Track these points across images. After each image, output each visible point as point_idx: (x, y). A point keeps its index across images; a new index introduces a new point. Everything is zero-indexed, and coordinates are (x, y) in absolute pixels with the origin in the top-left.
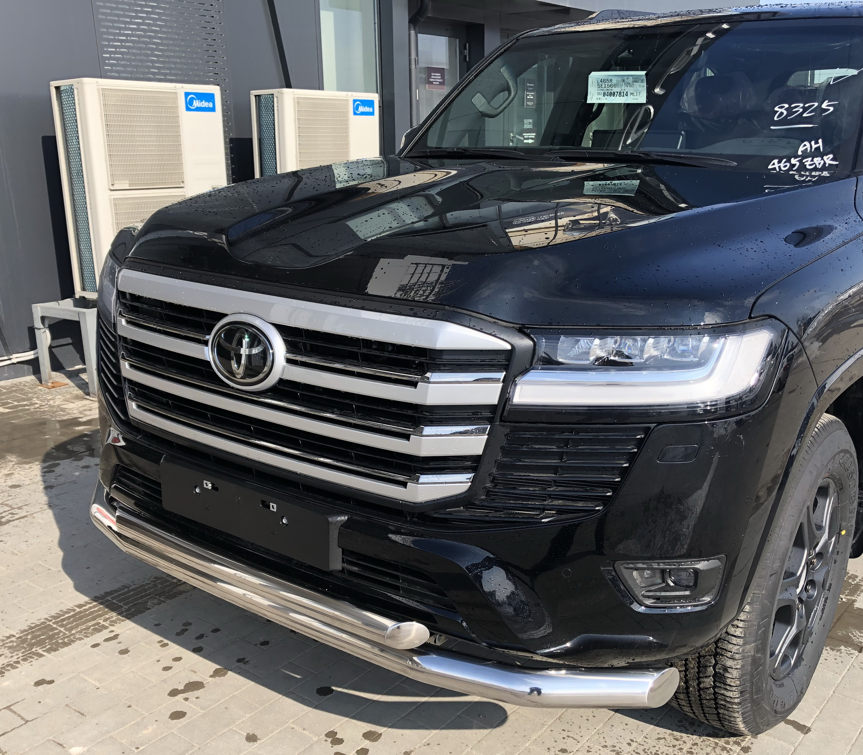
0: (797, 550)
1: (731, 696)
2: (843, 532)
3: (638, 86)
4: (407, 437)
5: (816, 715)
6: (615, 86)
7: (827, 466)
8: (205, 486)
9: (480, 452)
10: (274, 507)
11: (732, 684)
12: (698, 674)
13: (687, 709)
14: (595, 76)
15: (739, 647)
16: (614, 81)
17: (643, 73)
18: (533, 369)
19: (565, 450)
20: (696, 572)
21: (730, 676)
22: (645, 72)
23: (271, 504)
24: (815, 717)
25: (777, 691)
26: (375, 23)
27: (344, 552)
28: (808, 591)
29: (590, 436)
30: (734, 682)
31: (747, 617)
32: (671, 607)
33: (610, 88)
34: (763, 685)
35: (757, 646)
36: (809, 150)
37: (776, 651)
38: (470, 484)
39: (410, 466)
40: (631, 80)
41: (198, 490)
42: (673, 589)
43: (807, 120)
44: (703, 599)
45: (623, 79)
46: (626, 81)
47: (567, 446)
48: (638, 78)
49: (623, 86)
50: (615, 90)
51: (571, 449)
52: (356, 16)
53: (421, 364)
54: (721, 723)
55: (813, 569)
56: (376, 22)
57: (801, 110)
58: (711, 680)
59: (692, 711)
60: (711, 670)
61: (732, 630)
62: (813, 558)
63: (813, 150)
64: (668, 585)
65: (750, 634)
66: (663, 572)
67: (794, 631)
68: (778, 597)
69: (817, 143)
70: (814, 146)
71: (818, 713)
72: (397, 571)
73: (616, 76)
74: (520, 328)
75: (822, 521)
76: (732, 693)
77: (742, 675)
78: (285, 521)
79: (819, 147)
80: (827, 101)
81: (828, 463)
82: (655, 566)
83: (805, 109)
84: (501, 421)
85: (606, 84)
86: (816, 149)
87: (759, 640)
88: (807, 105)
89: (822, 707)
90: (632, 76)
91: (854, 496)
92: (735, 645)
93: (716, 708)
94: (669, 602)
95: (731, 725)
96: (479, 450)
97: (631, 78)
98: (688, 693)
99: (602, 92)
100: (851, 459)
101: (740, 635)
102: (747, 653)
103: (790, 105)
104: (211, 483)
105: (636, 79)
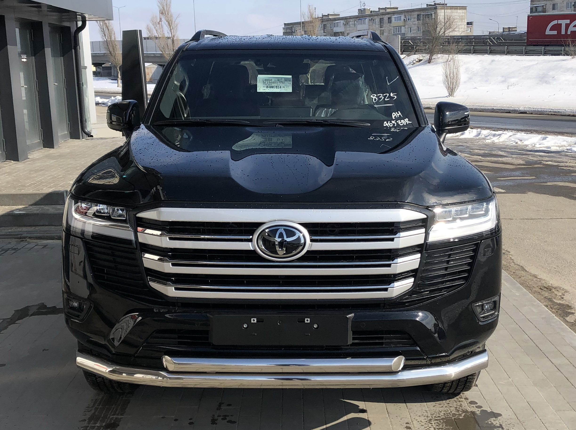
3: (287, 84)
6: (274, 83)
8: (252, 321)
9: (417, 267)
10: (307, 320)
14: (261, 77)
16: (273, 80)
20: (495, 302)
22: (292, 76)
27: (354, 333)
33: (271, 84)
36: (397, 117)
38: (413, 283)
43: (388, 102)
45: (279, 79)
48: (288, 79)
49: (278, 83)
50: (273, 85)
69: (398, 113)
72: (382, 334)
73: (274, 77)
74: (427, 208)
78: (315, 326)
79: (400, 115)
80: (392, 93)
84: (426, 250)
85: (268, 82)
88: (384, 95)
97: (284, 79)
99: (266, 86)
103: (377, 95)
104: (256, 319)
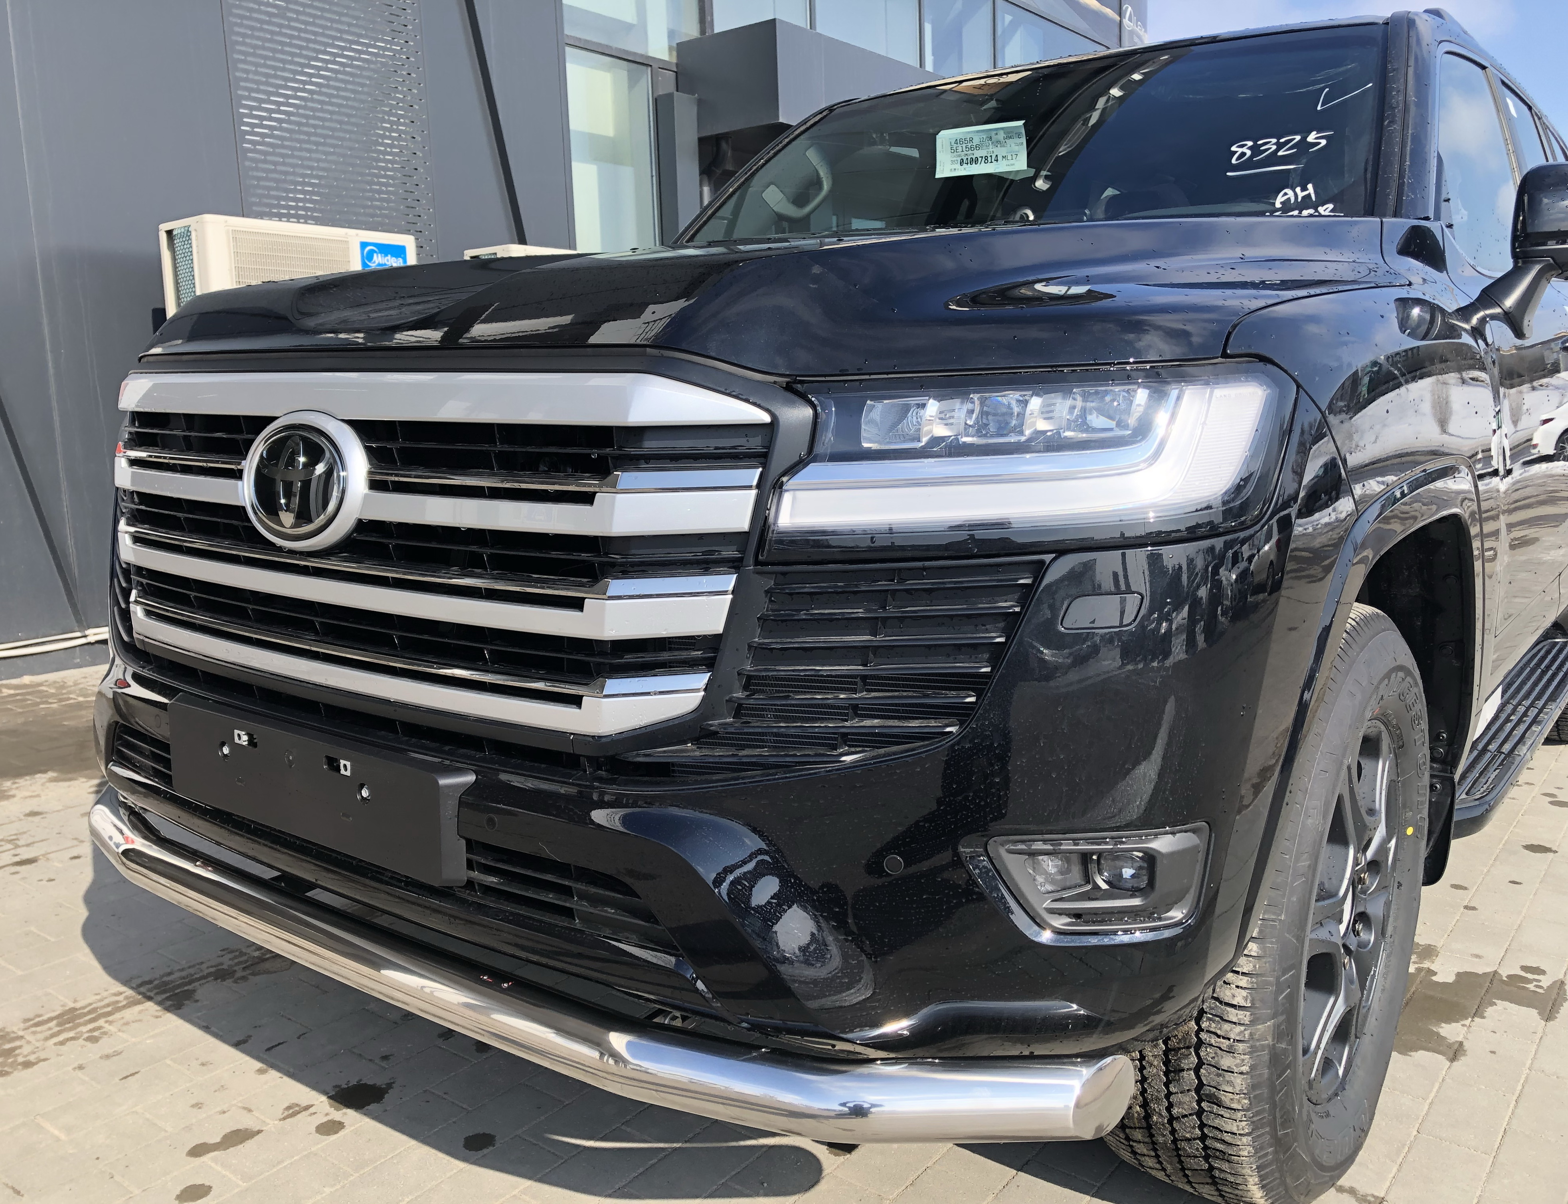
0: (1338, 849)
1: (1235, 1130)
2: (1410, 831)
3: (1013, 145)
4: (577, 604)
5: (1392, 1175)
6: (978, 147)
7: (1377, 687)
8: (237, 740)
9: (719, 628)
10: (346, 767)
11: (1235, 1106)
12: (1167, 1087)
13: (1150, 1162)
14: (945, 138)
15: (1242, 1028)
16: (976, 141)
17: (1021, 123)
18: (815, 460)
19: (881, 614)
20: (1150, 859)
21: (1230, 1089)
22: (1023, 122)
23: (342, 762)
24: (1390, 1180)
25: (1318, 1124)
26: (652, 176)
27: (471, 845)
28: (1358, 934)
29: (927, 583)
30: (1239, 1102)
31: (1255, 966)
32: (1106, 933)
33: (970, 152)
34: (1294, 1109)
35: (1279, 1026)
36: (1293, 201)
37: (1311, 1043)
38: (702, 693)
39: (588, 663)
40: (1001, 135)
41: (226, 750)
42: (1107, 896)
43: (1285, 160)
44: (1170, 914)
45: (990, 136)
46: (994, 138)
47: (884, 608)
48: (1012, 132)
49: (991, 146)
50: (977, 153)
51: (891, 611)
52: (627, 173)
53: (602, 459)
54: (1218, 1190)
55: (1364, 892)
56: (654, 174)
57: (1274, 147)
58: (1193, 1097)
59: (1158, 1166)
60: (1189, 1077)
61: (1226, 994)
62: (1362, 870)
63: (1299, 200)
64: (1096, 887)
65: (1262, 1001)
66: (1085, 858)
67: (1340, 1008)
68: (1310, 935)
69: (1304, 189)
70: (1301, 194)
71: (1395, 1170)
72: (569, 877)
73: (979, 131)
74: (788, 383)
75: (1374, 801)
76: (1235, 1124)
77: (1254, 1087)
78: (365, 793)
79: (1309, 194)
80: (1315, 133)
81: (1380, 683)
82: (1067, 846)
83: (1280, 146)
84: (757, 563)
85: (964, 146)
86: (1303, 198)
87: (1282, 1014)
88: (1282, 140)
89: (1401, 1160)
90: (1002, 129)
91: (1424, 763)
92: (1235, 1023)
93: (1206, 1158)
94: (1102, 922)
95: (1236, 1192)
96: (717, 625)
97: (1002, 132)
98: (1149, 1127)
99: (959, 159)
100: (1415, 690)
101: (1243, 1003)
102: (1258, 1040)
103: (1255, 142)
104: (248, 734)
105: (1009, 133)
